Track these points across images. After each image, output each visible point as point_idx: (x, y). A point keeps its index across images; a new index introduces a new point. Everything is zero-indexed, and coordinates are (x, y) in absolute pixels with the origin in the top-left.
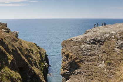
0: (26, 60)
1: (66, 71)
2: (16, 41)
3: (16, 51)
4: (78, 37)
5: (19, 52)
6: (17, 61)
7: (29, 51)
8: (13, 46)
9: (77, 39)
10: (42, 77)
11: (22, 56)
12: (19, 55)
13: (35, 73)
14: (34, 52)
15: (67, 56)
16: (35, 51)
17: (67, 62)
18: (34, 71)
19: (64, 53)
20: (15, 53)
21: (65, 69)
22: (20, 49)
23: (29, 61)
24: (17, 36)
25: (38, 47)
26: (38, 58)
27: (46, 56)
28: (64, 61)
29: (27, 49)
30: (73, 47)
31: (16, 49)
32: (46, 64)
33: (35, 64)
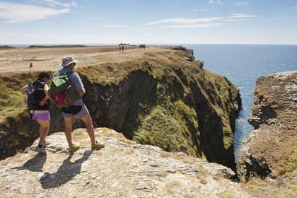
0: (207, 96)
1: (256, 118)
2: (198, 72)
3: (196, 84)
4: (283, 73)
5: (199, 86)
6: (194, 95)
7: (212, 86)
8: (193, 78)
9: (281, 76)
10: (225, 120)
11: (202, 90)
12: (199, 89)
13: (216, 113)
14: (221, 88)
15: (261, 98)
16: (223, 87)
17: (259, 106)
18: (215, 110)
19: (256, 93)
20: (193, 86)
21: (254, 115)
22: (201, 83)
23: (211, 97)
24: (201, 65)
25: (229, 82)
26: (225, 96)
27: (239, 95)
28: (255, 103)
29: (210, 84)
30: (273, 87)
31: (195, 81)
32: (236, 106)
33: (219, 103)
